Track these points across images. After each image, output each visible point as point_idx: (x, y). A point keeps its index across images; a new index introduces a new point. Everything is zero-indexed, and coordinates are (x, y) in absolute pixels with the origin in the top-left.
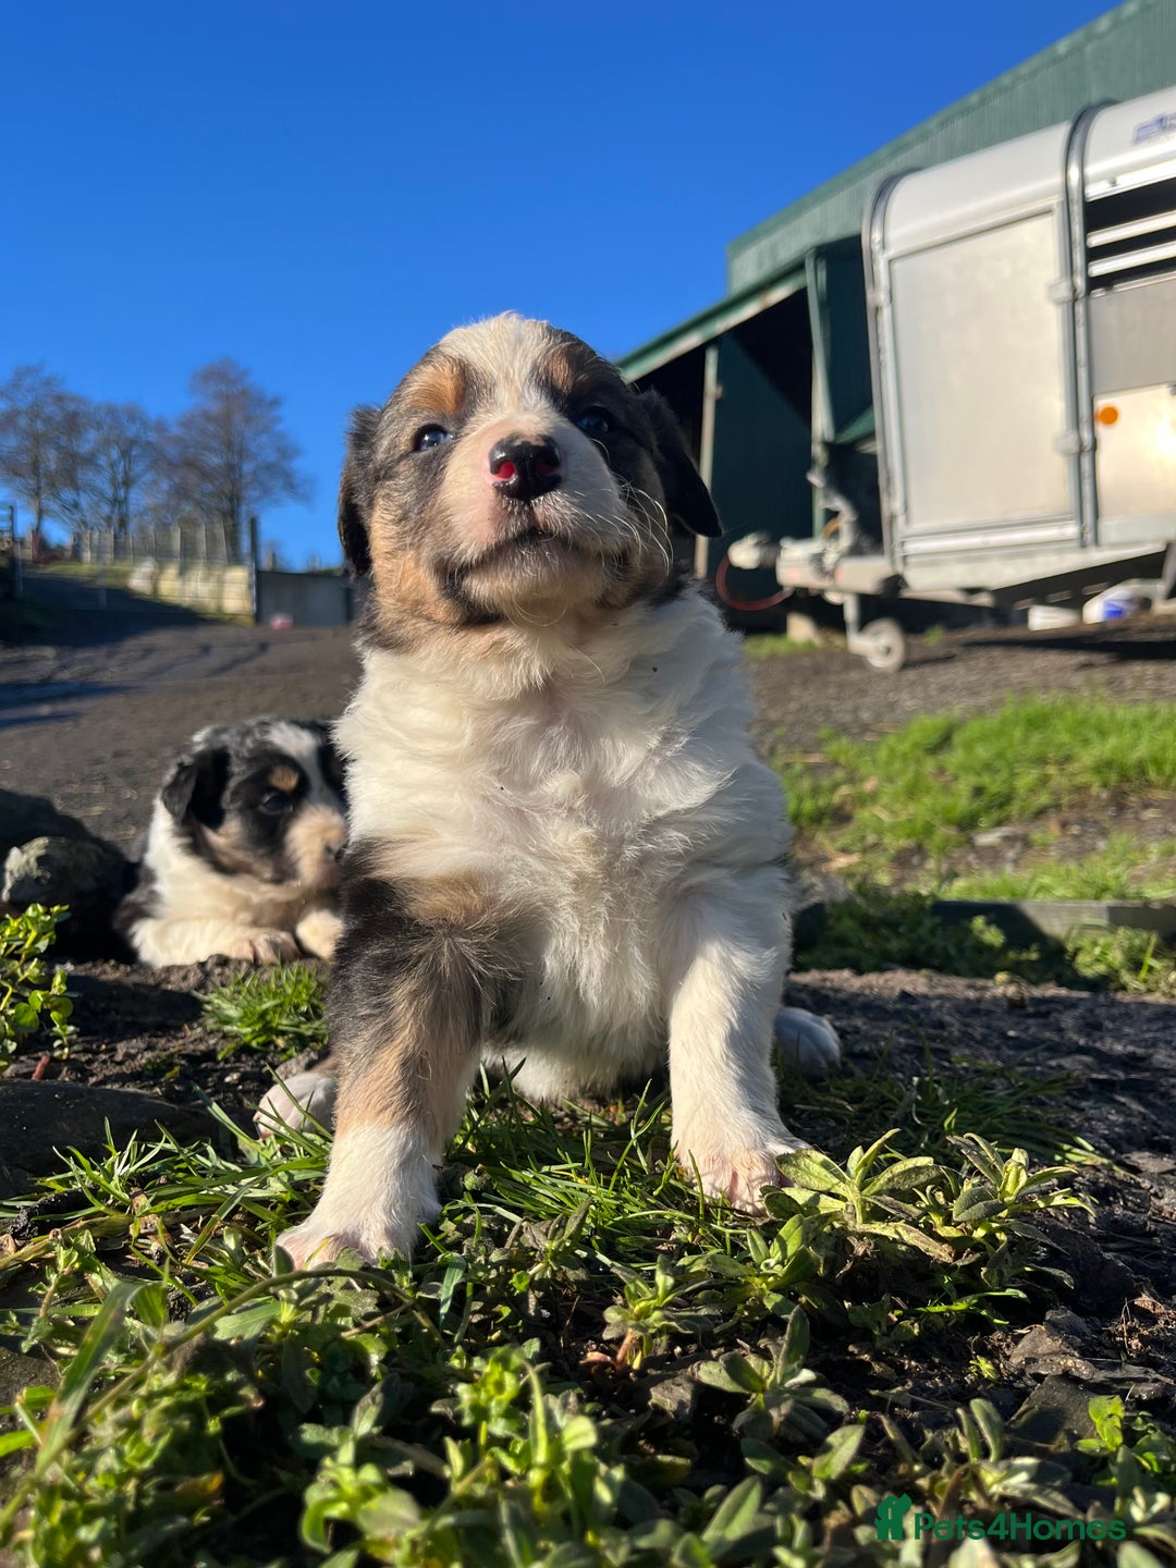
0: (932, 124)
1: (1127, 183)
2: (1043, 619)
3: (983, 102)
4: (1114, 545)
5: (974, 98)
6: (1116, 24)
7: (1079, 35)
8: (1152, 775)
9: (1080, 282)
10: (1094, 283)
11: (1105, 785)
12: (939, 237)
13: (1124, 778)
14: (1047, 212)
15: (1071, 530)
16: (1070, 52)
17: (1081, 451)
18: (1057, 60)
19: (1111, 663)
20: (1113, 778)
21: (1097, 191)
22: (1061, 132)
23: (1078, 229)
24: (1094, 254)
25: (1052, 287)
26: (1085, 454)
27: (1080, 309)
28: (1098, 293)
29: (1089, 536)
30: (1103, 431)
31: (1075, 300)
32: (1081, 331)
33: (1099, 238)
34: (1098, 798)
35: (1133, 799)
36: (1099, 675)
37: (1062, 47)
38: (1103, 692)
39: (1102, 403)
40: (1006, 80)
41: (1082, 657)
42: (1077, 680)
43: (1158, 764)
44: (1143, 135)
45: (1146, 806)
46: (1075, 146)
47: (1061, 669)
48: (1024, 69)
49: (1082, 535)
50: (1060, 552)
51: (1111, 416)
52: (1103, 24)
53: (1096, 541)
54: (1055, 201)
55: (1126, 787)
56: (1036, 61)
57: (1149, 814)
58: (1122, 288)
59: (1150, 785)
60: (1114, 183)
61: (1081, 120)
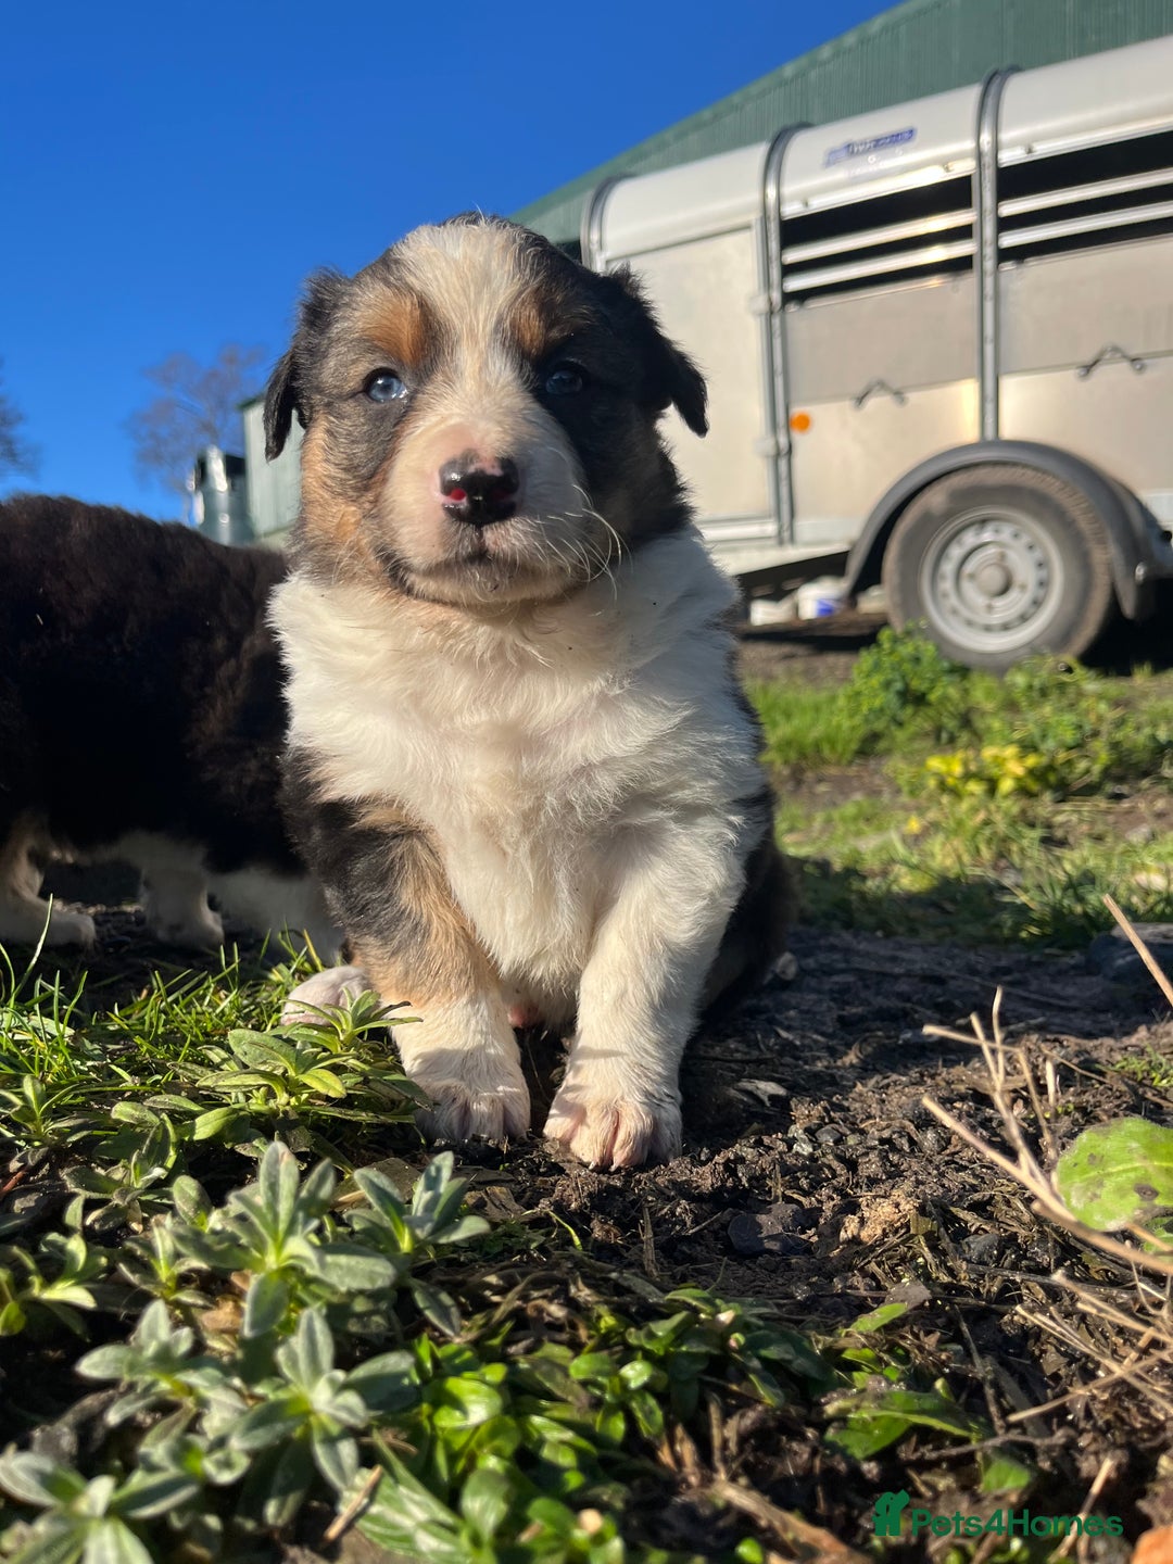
0: (669, 135)
1: (820, 204)
2: (763, 613)
3: (716, 117)
4: (808, 544)
5: (707, 114)
6: (836, 55)
7: (803, 61)
8: (826, 752)
9: (776, 296)
10: (790, 297)
11: (786, 762)
12: (651, 244)
13: (803, 755)
14: (747, 227)
15: (770, 528)
16: (796, 77)
17: (778, 455)
18: (783, 83)
19: (809, 655)
20: (793, 755)
21: (792, 210)
22: (759, 152)
23: (774, 245)
24: (789, 270)
25: (752, 299)
26: (783, 457)
27: (776, 321)
28: (792, 308)
29: (786, 535)
30: (797, 437)
31: (771, 312)
32: (777, 343)
33: (795, 255)
34: (779, 774)
35: (809, 775)
36: (798, 665)
37: (789, 70)
38: (799, 681)
39: (796, 411)
40: (736, 98)
41: (786, 649)
42: (779, 669)
43: (832, 743)
44: (832, 159)
45: (820, 780)
46: (773, 165)
47: (769, 660)
48: (754, 89)
49: (780, 532)
50: (762, 548)
51: (804, 423)
52: (826, 51)
53: (792, 539)
54: (754, 217)
55: (804, 764)
56: (764, 82)
57: (822, 788)
58: (815, 304)
59: (824, 762)
60: (806, 204)
61: (779, 142)
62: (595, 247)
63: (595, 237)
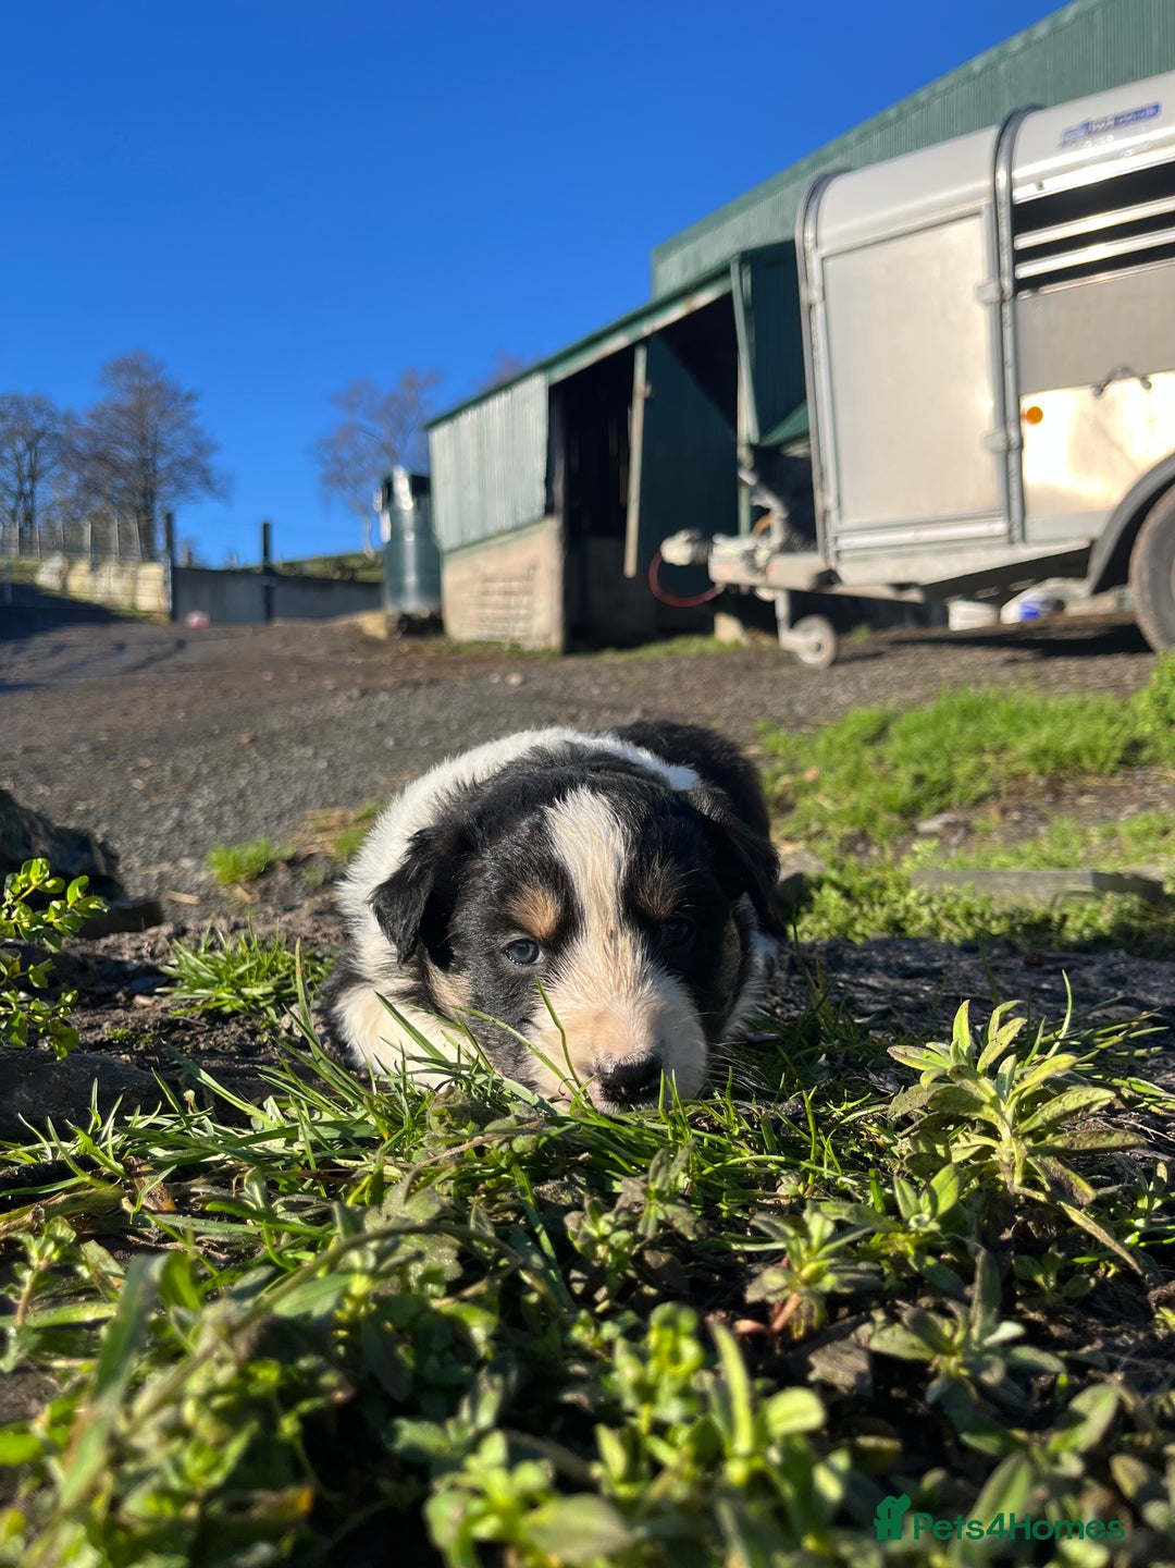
0: (848, 139)
1: (1054, 186)
2: (963, 616)
4: (1040, 542)
5: (888, 115)
7: (993, 54)
8: (1087, 762)
9: (1008, 284)
10: (1021, 285)
11: (1042, 773)
12: (870, 237)
13: (1060, 765)
14: (975, 214)
15: (1000, 527)
17: (1008, 450)
18: (972, 77)
19: (1035, 660)
20: (1049, 765)
21: (1024, 194)
22: (989, 136)
23: (1005, 231)
24: (1022, 256)
25: (980, 288)
26: (1011, 452)
27: (1007, 310)
28: (1025, 295)
29: (1017, 533)
30: (1028, 429)
31: (1002, 301)
32: (1008, 332)
33: (1027, 240)
34: (1035, 784)
35: (1069, 786)
36: (1026, 671)
37: (976, 66)
38: (1031, 685)
39: (1027, 403)
41: (1006, 654)
42: (1005, 675)
43: (1092, 752)
44: (1069, 140)
45: (1082, 792)
46: (1003, 151)
47: (989, 665)
48: (937, 87)
49: (1010, 531)
50: (989, 548)
51: (1036, 415)
52: (1016, 43)
53: (1023, 538)
54: (984, 202)
55: (1062, 774)
56: (947, 80)
57: (1085, 800)
58: (1047, 290)
59: (1084, 772)
60: (1041, 187)
61: (1009, 124)
62: (809, 245)
63: (810, 235)
